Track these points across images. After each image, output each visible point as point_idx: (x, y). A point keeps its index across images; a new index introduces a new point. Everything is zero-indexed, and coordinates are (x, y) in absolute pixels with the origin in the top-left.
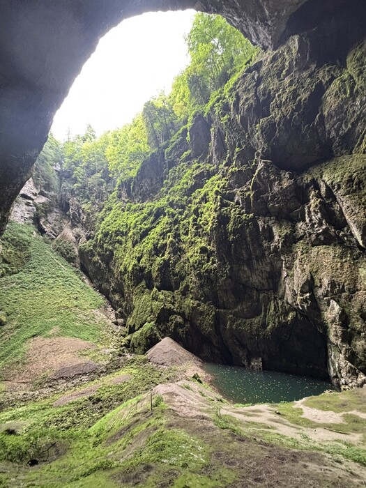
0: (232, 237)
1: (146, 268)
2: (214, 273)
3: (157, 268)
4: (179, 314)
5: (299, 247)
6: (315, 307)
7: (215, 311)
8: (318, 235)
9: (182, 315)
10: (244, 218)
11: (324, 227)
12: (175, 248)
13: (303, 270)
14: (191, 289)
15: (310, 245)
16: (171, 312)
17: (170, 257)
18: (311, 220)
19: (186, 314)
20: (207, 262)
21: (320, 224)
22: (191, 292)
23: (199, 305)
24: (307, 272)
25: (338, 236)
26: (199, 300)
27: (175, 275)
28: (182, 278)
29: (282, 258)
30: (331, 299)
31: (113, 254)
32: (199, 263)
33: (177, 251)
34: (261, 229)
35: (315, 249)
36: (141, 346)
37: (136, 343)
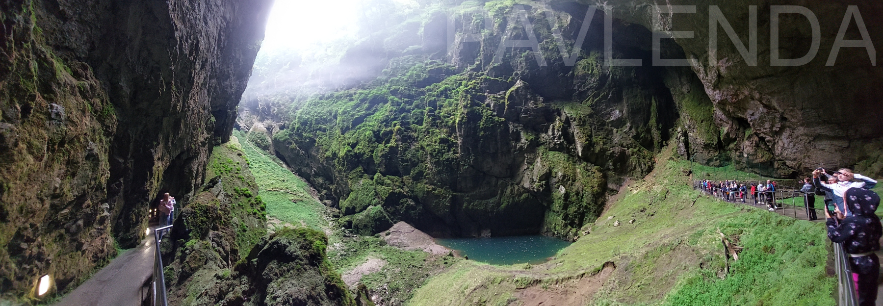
0: (482, 133)
2: (455, 162)
4: (410, 198)
5: (541, 149)
6: (548, 190)
7: (452, 195)
8: (555, 144)
9: (415, 198)
10: (497, 119)
11: (561, 141)
13: (544, 166)
14: (426, 175)
15: (548, 149)
16: (401, 196)
18: (553, 134)
19: (419, 197)
20: (448, 152)
21: (559, 138)
22: (425, 178)
23: (434, 189)
24: (547, 167)
25: (568, 148)
26: (435, 185)
27: (404, 161)
28: (415, 165)
29: (526, 155)
30: (561, 184)
32: (439, 152)
34: (511, 131)
35: (551, 153)
36: (368, 228)
37: (360, 224)
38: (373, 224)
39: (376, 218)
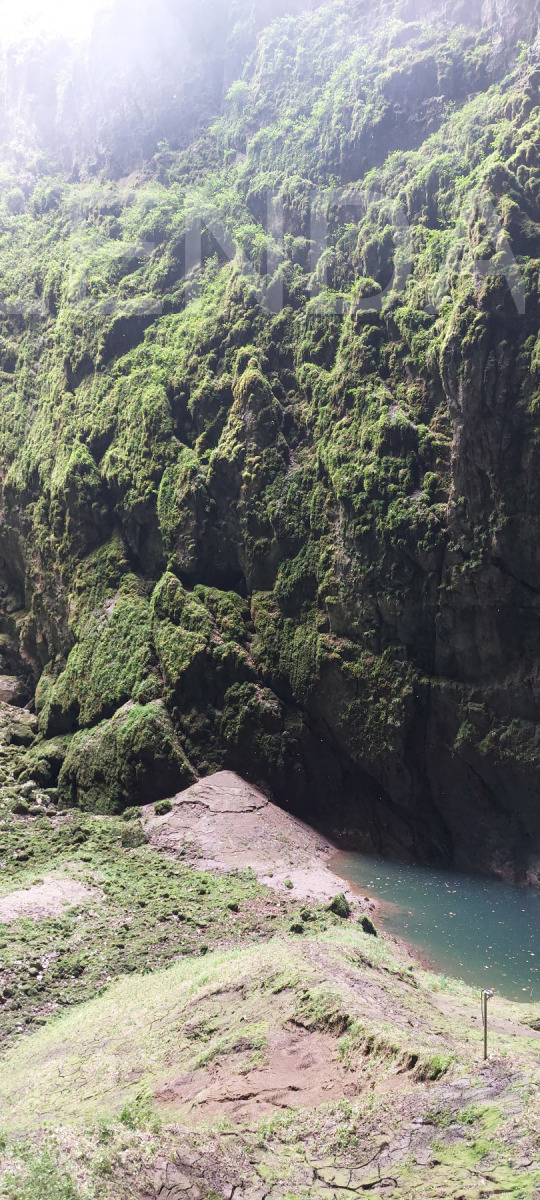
2: (431, 540)
3: (180, 493)
4: (265, 681)
7: (415, 685)
9: (279, 684)
12: (267, 416)
14: (326, 592)
16: (234, 670)
17: (241, 454)
19: (295, 683)
20: (410, 491)
22: (321, 605)
23: (348, 655)
26: (354, 636)
27: (259, 528)
28: (291, 546)
32: (374, 493)
33: (274, 431)
36: (108, 785)
37: (83, 771)
38: (125, 771)
39: (134, 749)
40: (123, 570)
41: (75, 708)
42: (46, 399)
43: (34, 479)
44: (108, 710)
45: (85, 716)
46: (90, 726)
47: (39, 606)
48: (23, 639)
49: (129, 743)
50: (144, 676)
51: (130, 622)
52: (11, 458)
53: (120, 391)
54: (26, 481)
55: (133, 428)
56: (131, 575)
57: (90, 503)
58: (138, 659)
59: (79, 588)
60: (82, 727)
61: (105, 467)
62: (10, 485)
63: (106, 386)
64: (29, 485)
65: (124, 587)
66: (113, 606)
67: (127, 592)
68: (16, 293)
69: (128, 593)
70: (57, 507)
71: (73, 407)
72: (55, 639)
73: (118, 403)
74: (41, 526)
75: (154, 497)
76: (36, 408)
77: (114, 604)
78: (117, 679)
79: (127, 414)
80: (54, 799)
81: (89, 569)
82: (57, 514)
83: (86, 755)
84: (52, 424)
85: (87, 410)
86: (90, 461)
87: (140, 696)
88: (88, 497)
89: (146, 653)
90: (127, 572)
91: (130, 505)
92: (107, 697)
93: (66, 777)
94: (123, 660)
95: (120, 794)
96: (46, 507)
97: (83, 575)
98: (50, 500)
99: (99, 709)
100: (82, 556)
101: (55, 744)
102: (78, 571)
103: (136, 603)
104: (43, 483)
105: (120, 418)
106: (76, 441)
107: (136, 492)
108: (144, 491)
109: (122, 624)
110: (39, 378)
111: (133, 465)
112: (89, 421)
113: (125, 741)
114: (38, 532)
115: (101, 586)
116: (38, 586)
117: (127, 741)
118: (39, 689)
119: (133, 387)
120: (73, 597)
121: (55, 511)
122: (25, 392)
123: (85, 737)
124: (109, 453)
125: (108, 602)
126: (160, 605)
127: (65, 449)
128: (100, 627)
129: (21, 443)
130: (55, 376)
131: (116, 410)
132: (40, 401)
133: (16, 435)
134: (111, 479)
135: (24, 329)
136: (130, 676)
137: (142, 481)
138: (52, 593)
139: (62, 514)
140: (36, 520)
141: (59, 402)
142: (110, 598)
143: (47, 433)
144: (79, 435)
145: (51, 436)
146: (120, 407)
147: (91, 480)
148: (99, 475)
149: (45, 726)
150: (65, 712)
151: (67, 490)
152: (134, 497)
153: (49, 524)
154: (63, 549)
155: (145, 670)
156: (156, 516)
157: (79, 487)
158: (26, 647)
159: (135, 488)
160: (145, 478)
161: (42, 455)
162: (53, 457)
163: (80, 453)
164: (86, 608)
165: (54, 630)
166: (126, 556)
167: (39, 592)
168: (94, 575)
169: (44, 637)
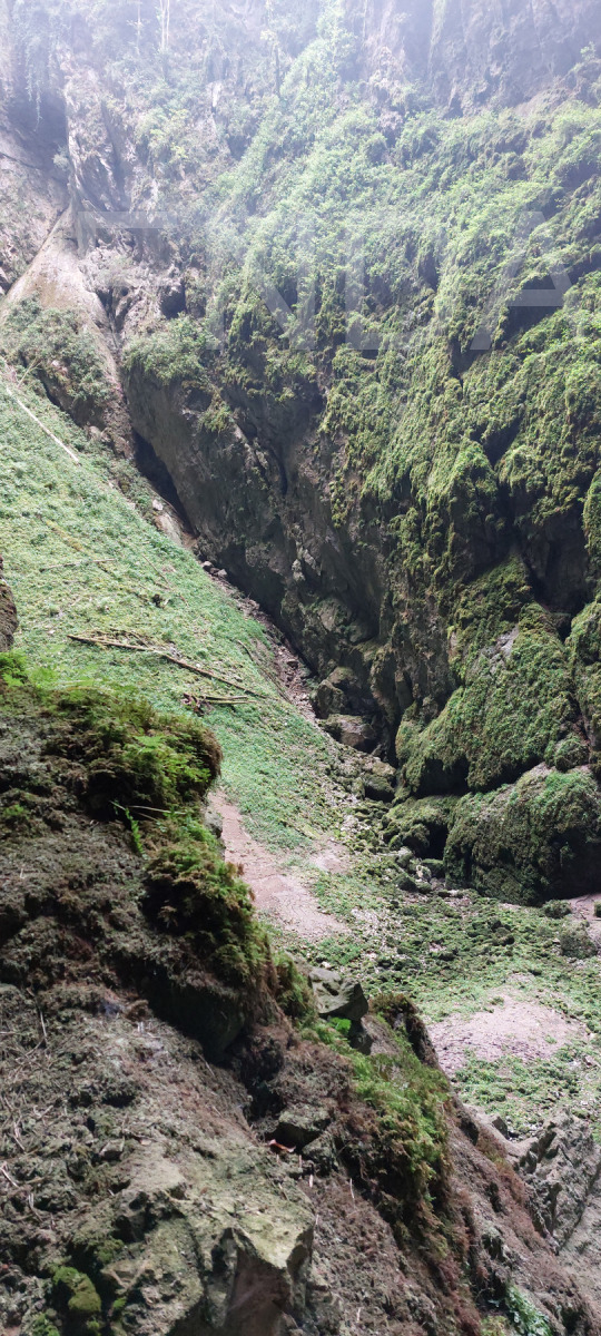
1: (540, 492)
31: (319, 403)
36: (519, 867)
37: (482, 846)
38: (544, 854)
39: (558, 827)
40: (525, 599)
41: (462, 766)
42: (419, 389)
43: (404, 488)
44: (511, 773)
45: (477, 777)
46: (485, 790)
47: (401, 638)
48: (376, 675)
49: (550, 819)
50: (562, 736)
51: (538, 664)
52: (371, 461)
53: (529, 372)
54: (392, 489)
55: (550, 419)
56: (535, 605)
57: (483, 515)
58: (553, 713)
59: (464, 620)
60: (474, 791)
61: (506, 469)
62: (369, 494)
63: (507, 368)
64: (395, 493)
65: (526, 620)
66: (510, 644)
67: (530, 627)
68: (382, 260)
69: (532, 627)
70: (437, 520)
71: (460, 396)
72: (423, 678)
73: (527, 388)
74: (412, 544)
75: (577, 507)
76: (404, 400)
77: (511, 642)
78: (522, 735)
79: (541, 400)
80: (438, 873)
81: (477, 596)
82: (436, 529)
83: (486, 827)
84: (429, 419)
85: (482, 399)
86: (485, 462)
87: (560, 760)
88: (481, 508)
89: (565, 705)
90: (531, 602)
91: (541, 517)
92: (508, 757)
93: (455, 849)
94: (530, 712)
95: (537, 880)
96: (418, 521)
97: (470, 603)
98: (425, 513)
99: (498, 770)
100: (467, 582)
101: (432, 806)
102: (463, 599)
103: (545, 641)
104: (416, 491)
105: (530, 407)
106: (465, 439)
107: (551, 501)
108: (563, 499)
109: (526, 666)
110: (409, 363)
111: (548, 466)
112: (484, 413)
113: (545, 816)
114: (407, 550)
115: (493, 618)
116: (404, 615)
117: (548, 817)
118: (400, 735)
119: (550, 367)
120: (455, 631)
121: (433, 525)
122: (391, 381)
123: (480, 804)
124: (513, 453)
125: (503, 638)
126: (588, 646)
127: (449, 449)
128: (494, 670)
129: (385, 443)
130: (433, 359)
131: (523, 397)
132: (411, 391)
133: (379, 433)
134: (515, 484)
135: (390, 304)
136: (542, 733)
137: (562, 487)
138: (422, 624)
139: (443, 529)
140: (404, 536)
141: (439, 390)
142: (505, 633)
143: (422, 428)
144: (470, 430)
145: (427, 432)
146: (529, 393)
147: (486, 486)
148: (497, 480)
149: (415, 782)
150: (448, 769)
151: (454, 499)
152: (548, 508)
153: (422, 542)
154: (441, 571)
155: (563, 727)
156: (582, 532)
157: (471, 496)
158: (378, 685)
159: (550, 495)
160: (565, 483)
161: (416, 457)
162: (429, 459)
163: (470, 453)
164: (474, 644)
165: (422, 669)
166: (529, 581)
167: (405, 622)
168: (483, 605)
169: (406, 675)
